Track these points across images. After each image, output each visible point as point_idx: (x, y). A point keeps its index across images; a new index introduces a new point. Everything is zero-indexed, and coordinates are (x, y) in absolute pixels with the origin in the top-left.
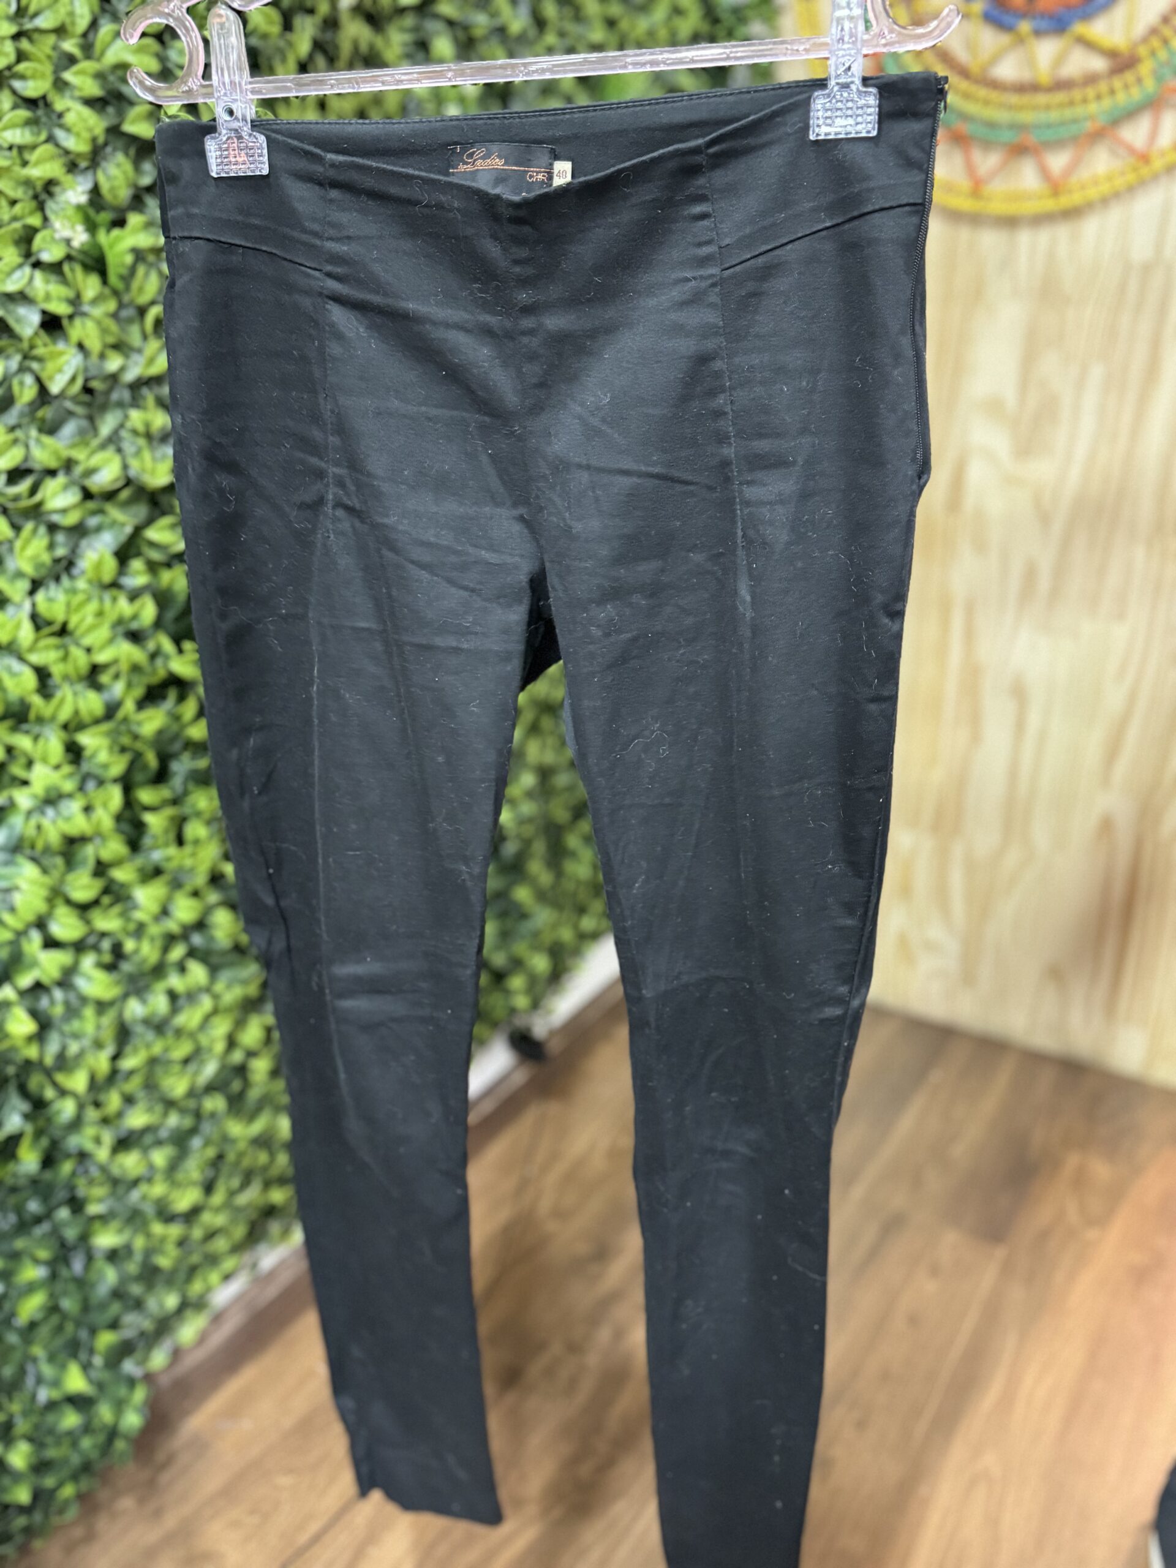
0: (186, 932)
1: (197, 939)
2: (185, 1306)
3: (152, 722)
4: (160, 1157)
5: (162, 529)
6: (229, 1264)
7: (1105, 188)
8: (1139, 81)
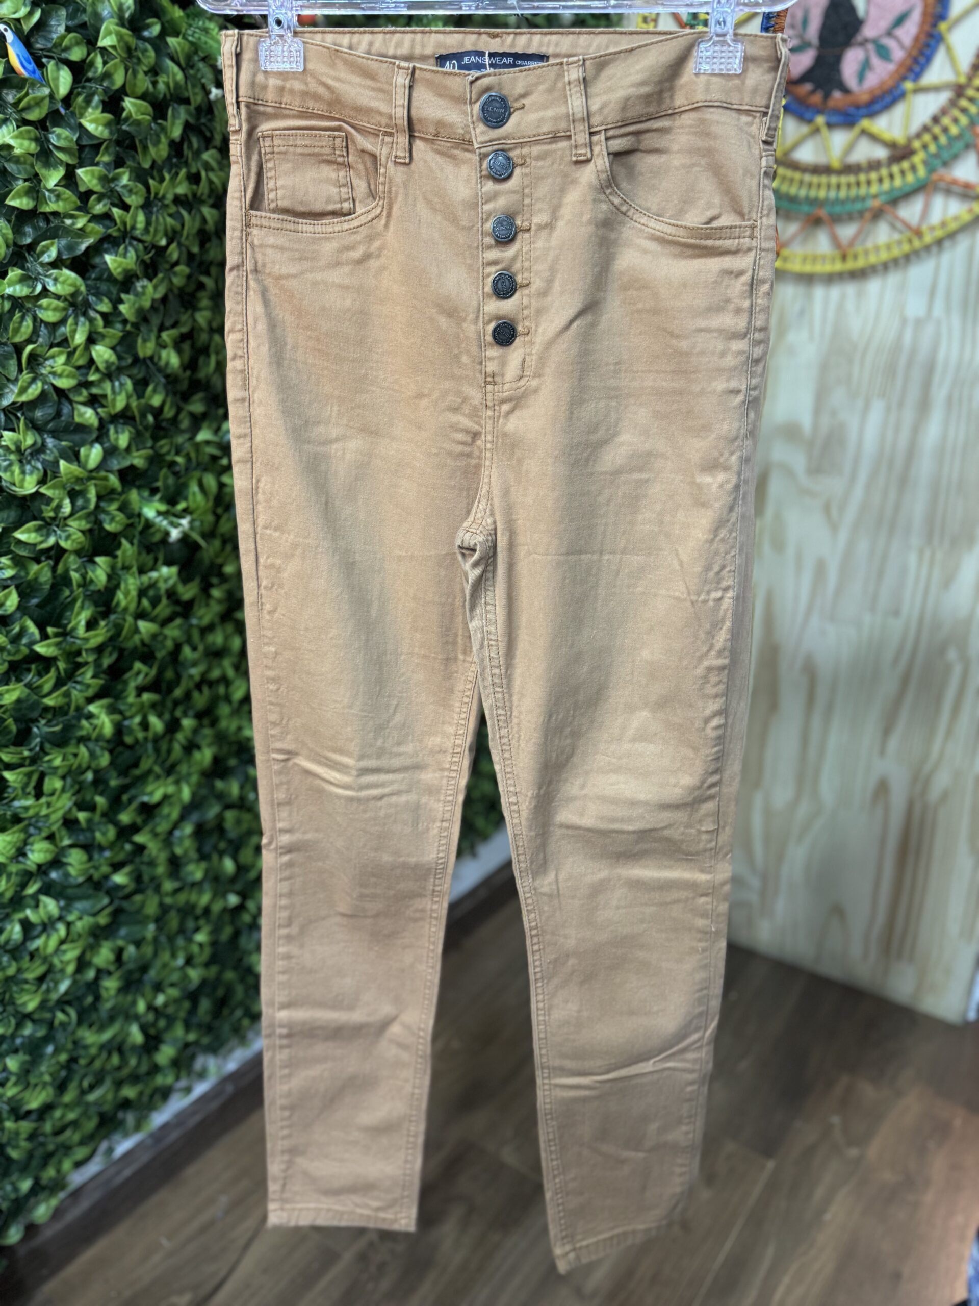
0: (42, 870)
1: (54, 875)
2: (37, 1189)
3: (12, 694)
4: (12, 1063)
5: (29, 531)
6: (80, 1153)
7: (884, 256)
8: (913, 168)
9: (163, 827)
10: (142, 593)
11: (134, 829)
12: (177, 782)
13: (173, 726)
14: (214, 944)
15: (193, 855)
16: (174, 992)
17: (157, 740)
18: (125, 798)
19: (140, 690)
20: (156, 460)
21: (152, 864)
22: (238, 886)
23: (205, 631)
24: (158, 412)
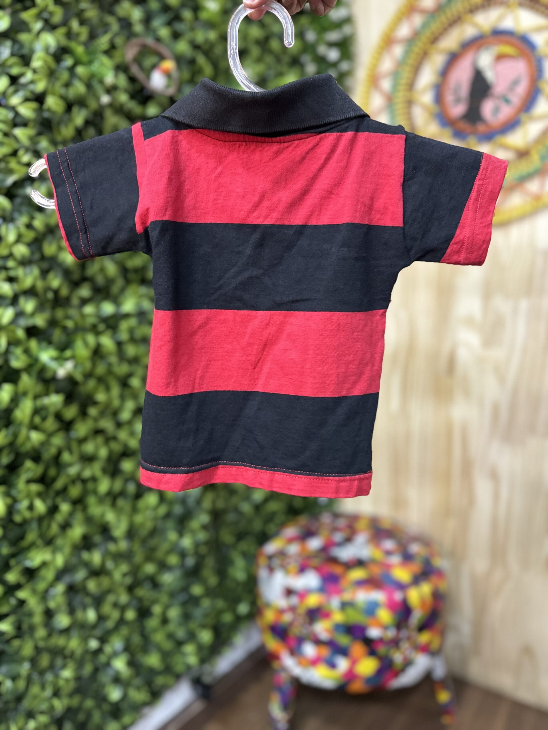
8: (532, 161)
9: (41, 586)
10: (36, 411)
11: (18, 586)
12: (54, 552)
13: (53, 510)
14: (78, 678)
15: (64, 608)
16: (43, 719)
17: (40, 519)
18: (13, 562)
19: (29, 481)
20: (53, 323)
21: (30, 615)
22: (98, 632)
23: (82, 441)
24: (56, 292)
